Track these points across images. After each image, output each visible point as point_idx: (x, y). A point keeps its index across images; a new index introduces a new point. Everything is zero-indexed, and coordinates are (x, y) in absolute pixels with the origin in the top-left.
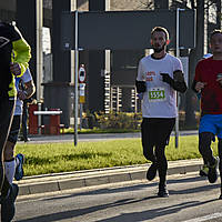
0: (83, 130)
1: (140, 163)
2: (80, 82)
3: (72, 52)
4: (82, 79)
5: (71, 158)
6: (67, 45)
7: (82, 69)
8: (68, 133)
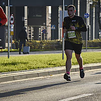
0: (12, 50)
1: (43, 67)
2: (11, 24)
3: (7, 7)
4: (12, 22)
5: (6, 65)
6: (4, 3)
7: (12, 17)
8: (4, 51)
